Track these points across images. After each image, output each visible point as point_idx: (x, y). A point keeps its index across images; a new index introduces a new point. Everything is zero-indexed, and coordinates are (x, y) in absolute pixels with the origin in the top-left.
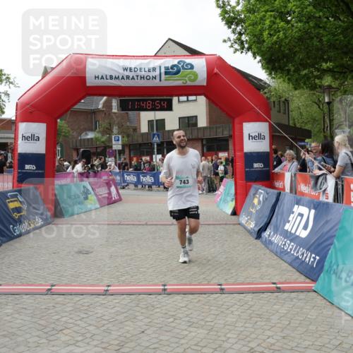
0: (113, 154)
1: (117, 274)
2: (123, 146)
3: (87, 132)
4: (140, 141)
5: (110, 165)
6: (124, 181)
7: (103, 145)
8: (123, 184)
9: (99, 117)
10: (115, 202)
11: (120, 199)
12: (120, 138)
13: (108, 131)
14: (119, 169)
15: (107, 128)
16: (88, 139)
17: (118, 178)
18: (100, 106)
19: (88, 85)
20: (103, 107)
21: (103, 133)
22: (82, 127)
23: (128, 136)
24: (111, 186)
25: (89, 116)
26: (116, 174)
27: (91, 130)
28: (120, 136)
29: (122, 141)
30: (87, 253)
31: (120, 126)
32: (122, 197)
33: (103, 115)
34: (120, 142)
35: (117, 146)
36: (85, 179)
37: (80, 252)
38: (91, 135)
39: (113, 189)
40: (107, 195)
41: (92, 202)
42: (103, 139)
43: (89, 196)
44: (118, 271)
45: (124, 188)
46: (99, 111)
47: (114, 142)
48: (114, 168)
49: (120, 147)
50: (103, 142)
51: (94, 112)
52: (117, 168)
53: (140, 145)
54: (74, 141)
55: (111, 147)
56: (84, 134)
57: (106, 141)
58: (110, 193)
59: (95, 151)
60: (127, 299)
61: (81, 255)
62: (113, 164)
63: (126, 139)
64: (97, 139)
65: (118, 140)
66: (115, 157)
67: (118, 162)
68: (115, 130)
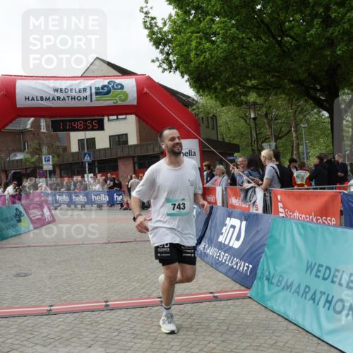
0: (44, 175)
1: (58, 293)
2: (54, 166)
3: (16, 153)
4: (71, 161)
5: (41, 186)
6: (57, 202)
7: (32, 166)
8: (55, 205)
9: (28, 137)
10: (49, 223)
11: (53, 221)
12: (51, 159)
13: (38, 151)
14: (51, 189)
15: (37, 149)
16: (17, 160)
17: (50, 198)
18: (28, 126)
19: (18, 106)
20: (31, 127)
21: (33, 154)
22: (10, 149)
23: (59, 156)
24: (44, 207)
25: (17, 137)
26: (48, 195)
27: (20, 151)
28: (50, 156)
29: (53, 161)
30: (26, 275)
31: (50, 146)
32: (55, 217)
33: (32, 136)
34: (51, 162)
35: (48, 166)
37: (18, 275)
38: (20, 156)
40: (40, 217)
41: (25, 224)
42: (34, 160)
43: (22, 218)
45: (56, 209)
46: (27, 131)
47: (44, 163)
48: (45, 189)
49: (50, 168)
50: (33, 163)
51: (22, 133)
52: (48, 189)
53: (71, 164)
54: (2, 162)
55: (42, 168)
56: (12, 155)
57: (36, 161)
58: (43, 215)
59: (24, 172)
60: (71, 317)
62: (44, 186)
63: (56, 159)
64: (26, 160)
65: (49, 160)
67: (49, 182)
68: (45, 150)
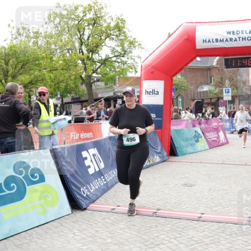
0: (225, 104)
2: (233, 97)
3: (203, 86)
4: (249, 93)
5: (221, 113)
6: (233, 127)
7: (216, 96)
8: (232, 130)
9: (214, 73)
10: (223, 144)
11: (227, 143)
12: (230, 91)
13: (221, 84)
14: (229, 116)
15: (219, 82)
16: (204, 92)
17: (228, 124)
18: (215, 64)
19: (197, 48)
20: (217, 64)
21: (216, 86)
22: (198, 82)
24: (220, 131)
25: (205, 72)
26: (226, 121)
27: (207, 84)
28: (230, 89)
29: (232, 92)
30: (191, 186)
31: (231, 80)
32: (229, 141)
33: (217, 71)
34: (230, 94)
35: (227, 97)
36: (197, 125)
37: (185, 185)
38: (206, 88)
39: (221, 134)
40: (216, 139)
41: (202, 144)
42: (216, 92)
43: (200, 139)
44: (212, 203)
45: (232, 133)
46: (214, 68)
47: (224, 94)
48: (225, 116)
49: (230, 98)
50: (215, 94)
51: (209, 69)
52: (227, 116)
53: (249, 95)
54: (192, 93)
55: (222, 98)
56: (200, 88)
57: (218, 93)
58: (218, 137)
59: (209, 101)
61: (186, 188)
63: (235, 91)
64: (211, 92)
65: (228, 92)
66: (226, 107)
67: (228, 110)
68: (227, 82)
